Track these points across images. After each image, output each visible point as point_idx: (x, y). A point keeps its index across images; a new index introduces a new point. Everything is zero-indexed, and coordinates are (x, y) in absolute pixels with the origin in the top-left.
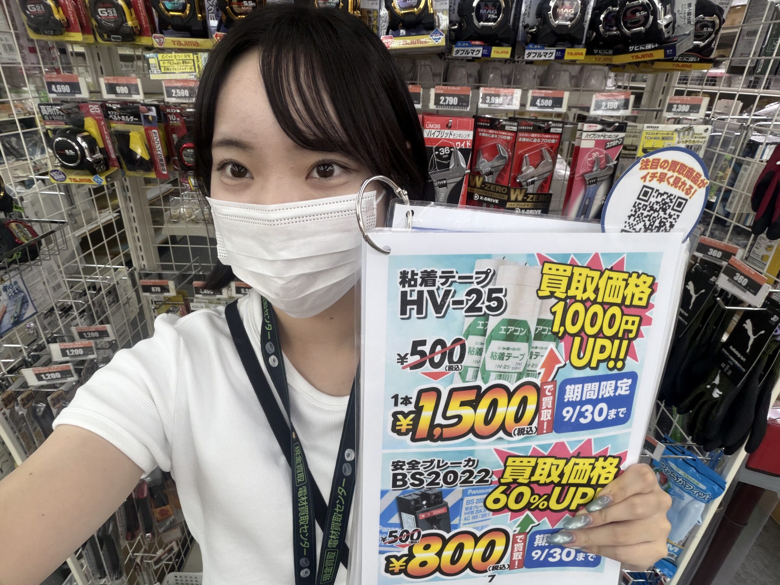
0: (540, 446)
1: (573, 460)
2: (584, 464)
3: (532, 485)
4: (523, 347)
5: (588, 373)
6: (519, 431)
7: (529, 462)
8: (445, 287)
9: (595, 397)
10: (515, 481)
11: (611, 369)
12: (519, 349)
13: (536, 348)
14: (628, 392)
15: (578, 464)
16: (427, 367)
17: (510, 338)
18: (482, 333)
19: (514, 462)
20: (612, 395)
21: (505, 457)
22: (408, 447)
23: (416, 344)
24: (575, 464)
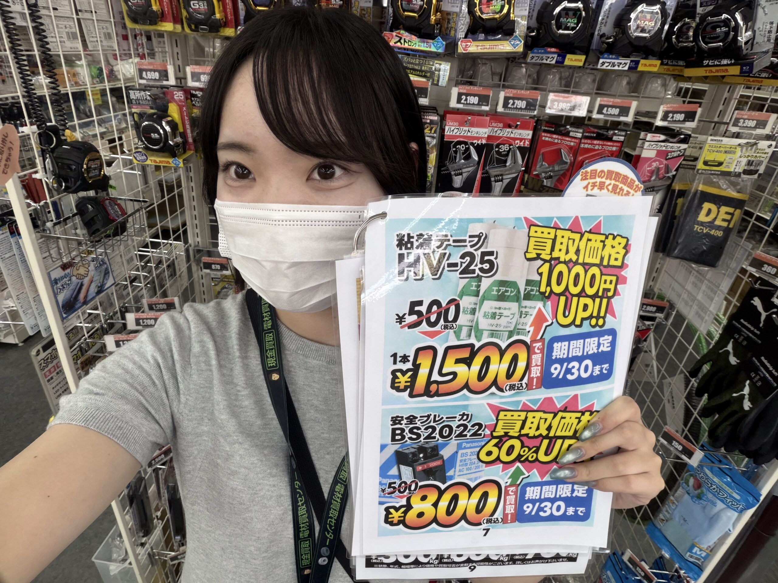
0: (529, 401)
1: (560, 414)
2: (571, 418)
3: (521, 438)
4: (514, 306)
5: (573, 330)
6: (510, 387)
7: (519, 416)
8: (441, 251)
9: (580, 354)
10: (506, 433)
11: (593, 327)
12: (509, 309)
13: (526, 307)
14: (609, 349)
15: (565, 418)
16: (424, 326)
17: (501, 298)
18: (475, 294)
19: (505, 416)
20: (596, 351)
21: (497, 411)
22: (406, 403)
23: (414, 304)
24: (562, 418)
